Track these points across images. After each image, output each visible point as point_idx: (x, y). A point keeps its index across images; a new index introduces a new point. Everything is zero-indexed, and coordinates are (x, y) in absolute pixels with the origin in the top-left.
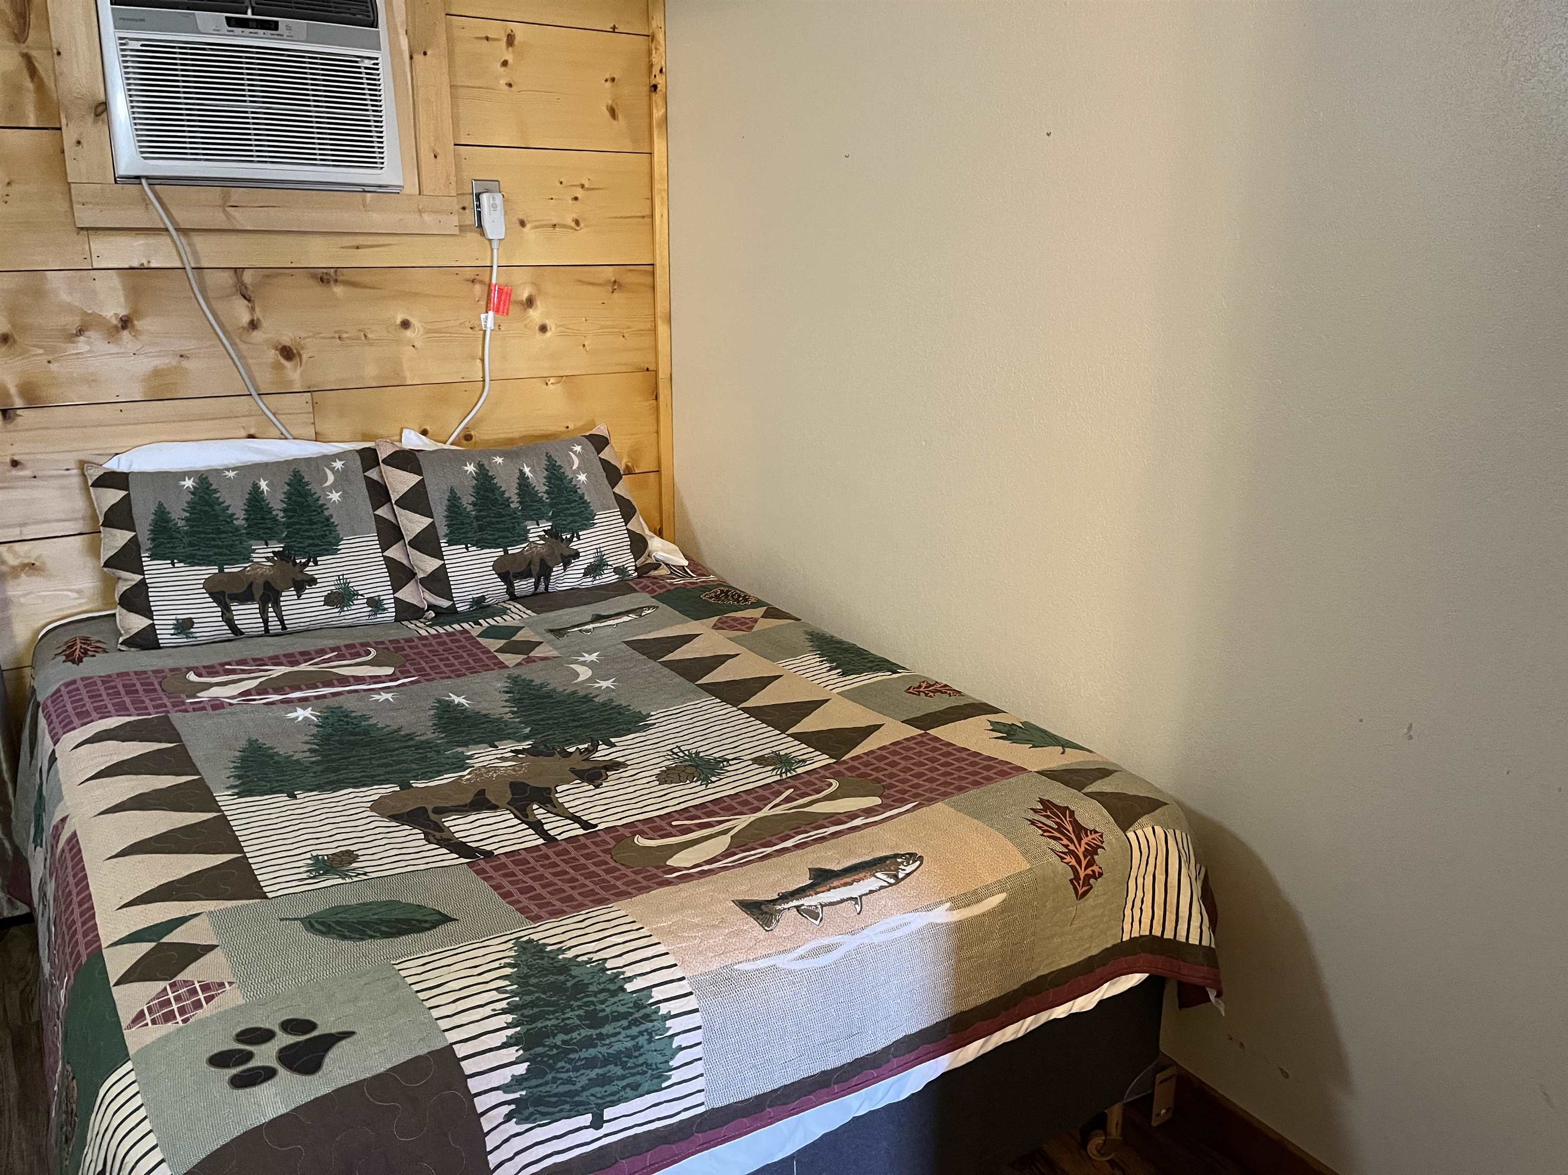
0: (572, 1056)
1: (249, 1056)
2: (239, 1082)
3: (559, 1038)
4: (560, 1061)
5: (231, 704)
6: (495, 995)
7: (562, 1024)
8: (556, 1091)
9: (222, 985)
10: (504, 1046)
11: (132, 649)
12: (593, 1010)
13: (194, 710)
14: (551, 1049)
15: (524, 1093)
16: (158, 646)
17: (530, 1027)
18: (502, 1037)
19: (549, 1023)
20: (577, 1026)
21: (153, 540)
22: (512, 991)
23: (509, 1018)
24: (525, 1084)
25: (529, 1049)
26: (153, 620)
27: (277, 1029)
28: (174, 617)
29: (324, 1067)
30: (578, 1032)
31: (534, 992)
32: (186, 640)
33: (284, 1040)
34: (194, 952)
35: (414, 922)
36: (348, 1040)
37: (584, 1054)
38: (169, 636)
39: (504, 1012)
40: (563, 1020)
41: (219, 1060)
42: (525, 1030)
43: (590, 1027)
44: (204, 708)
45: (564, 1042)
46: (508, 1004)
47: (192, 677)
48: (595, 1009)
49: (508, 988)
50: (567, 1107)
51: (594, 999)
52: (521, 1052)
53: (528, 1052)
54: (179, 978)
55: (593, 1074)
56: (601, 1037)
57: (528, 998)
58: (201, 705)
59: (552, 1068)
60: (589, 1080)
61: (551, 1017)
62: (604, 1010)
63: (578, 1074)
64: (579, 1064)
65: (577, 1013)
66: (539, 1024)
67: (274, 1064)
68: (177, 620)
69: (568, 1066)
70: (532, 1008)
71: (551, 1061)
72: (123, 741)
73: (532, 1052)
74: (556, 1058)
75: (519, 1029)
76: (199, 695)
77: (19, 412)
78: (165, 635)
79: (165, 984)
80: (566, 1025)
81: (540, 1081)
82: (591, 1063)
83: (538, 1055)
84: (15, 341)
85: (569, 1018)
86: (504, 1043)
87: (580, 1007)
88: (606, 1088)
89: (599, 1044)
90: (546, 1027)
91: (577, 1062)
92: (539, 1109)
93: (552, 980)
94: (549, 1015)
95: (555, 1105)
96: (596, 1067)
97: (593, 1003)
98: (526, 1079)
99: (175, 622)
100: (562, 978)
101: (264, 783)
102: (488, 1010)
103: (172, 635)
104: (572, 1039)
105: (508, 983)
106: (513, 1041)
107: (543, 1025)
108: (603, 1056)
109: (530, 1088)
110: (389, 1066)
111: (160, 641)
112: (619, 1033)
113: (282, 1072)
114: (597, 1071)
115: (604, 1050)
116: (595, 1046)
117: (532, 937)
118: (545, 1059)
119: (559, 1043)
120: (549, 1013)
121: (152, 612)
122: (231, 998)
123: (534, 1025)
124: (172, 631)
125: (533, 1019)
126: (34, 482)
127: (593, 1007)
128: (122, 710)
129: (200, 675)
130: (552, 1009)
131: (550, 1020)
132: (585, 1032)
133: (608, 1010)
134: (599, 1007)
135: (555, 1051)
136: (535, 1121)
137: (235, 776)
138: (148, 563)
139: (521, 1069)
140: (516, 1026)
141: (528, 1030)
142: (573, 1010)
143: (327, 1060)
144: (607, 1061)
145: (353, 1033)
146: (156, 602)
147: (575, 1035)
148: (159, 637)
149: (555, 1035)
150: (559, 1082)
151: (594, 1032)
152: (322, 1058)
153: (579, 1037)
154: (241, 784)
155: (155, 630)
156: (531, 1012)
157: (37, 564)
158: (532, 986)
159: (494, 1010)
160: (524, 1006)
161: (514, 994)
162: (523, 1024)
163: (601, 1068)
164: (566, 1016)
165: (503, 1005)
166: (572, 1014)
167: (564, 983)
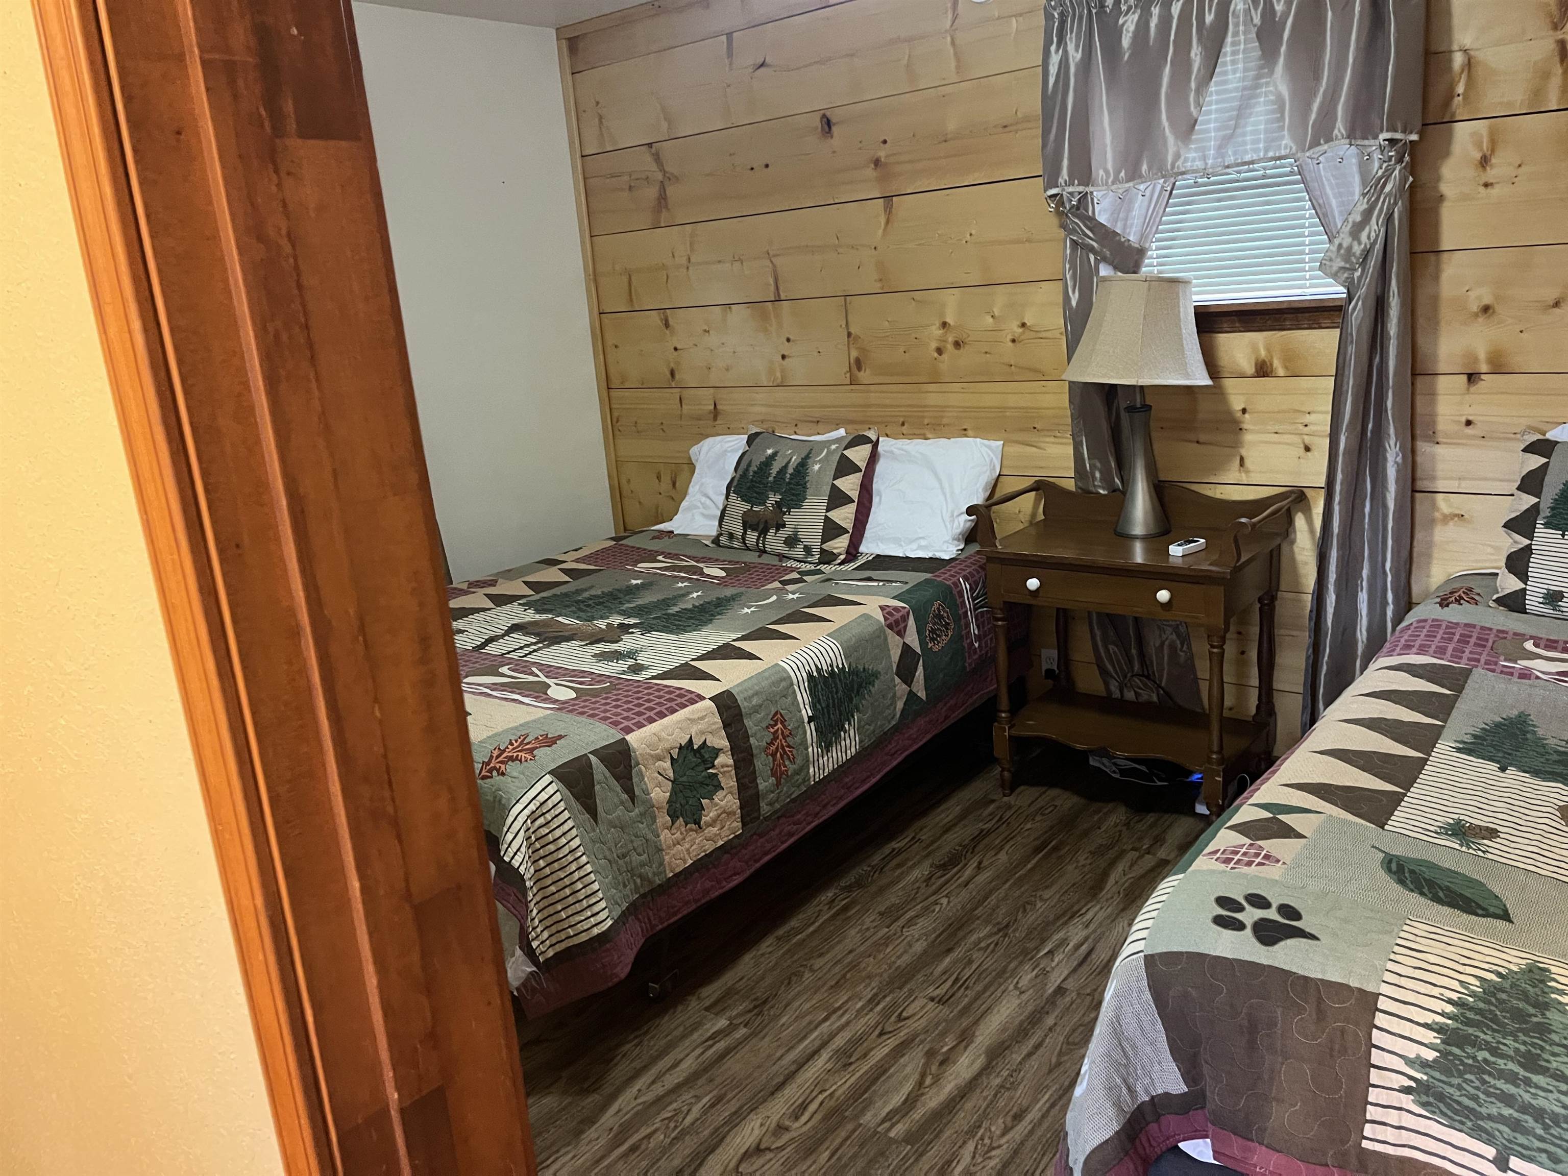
0: (1486, 1077)
1: (1241, 909)
2: (1219, 921)
3: (1482, 1055)
4: (1470, 1073)
5: (1538, 677)
6: (1456, 985)
7: (1494, 1045)
8: (1457, 1098)
9: (1278, 861)
10: (1426, 1026)
11: (1501, 608)
12: (1537, 1054)
13: (1502, 672)
14: (1468, 1058)
15: (1425, 1078)
16: (1524, 611)
17: (1460, 1026)
18: (1429, 1018)
19: (1482, 1036)
20: (1510, 1056)
21: (1552, 509)
22: (1473, 992)
23: (1449, 1008)
24: (1428, 1070)
25: (1448, 1044)
26: (1526, 584)
27: (1274, 906)
28: (1546, 586)
29: (1276, 947)
30: (1505, 1061)
31: (1492, 1004)
32: (1552, 612)
33: (1272, 914)
34: (1289, 832)
35: (1473, 904)
36: (1310, 941)
37: (1500, 1084)
38: (1537, 604)
39: (1450, 1001)
40: (1499, 1042)
41: (1222, 901)
42: (1454, 1027)
43: (1521, 1065)
44: (1512, 674)
45: (1485, 1061)
46: (1459, 998)
47: (1529, 645)
48: (1539, 1055)
49: (1471, 987)
50: (1469, 1124)
51: (1548, 1047)
52: (1438, 1041)
53: (1443, 1046)
54: (1260, 843)
55: (1507, 1112)
56: (1528, 1082)
57: (1481, 1005)
58: (1511, 670)
59: (1461, 1074)
60: (1500, 1114)
61: (1489, 1032)
62: (1548, 1061)
63: (1489, 1100)
64: (1492, 1090)
65: (1517, 1045)
66: (1471, 1030)
67: (1249, 923)
68: (1548, 590)
69: (1477, 1084)
70: (1476, 1014)
71: (1461, 1067)
72: (1414, 676)
73: (1448, 1048)
74: (1469, 1069)
75: (1450, 1022)
76: (1519, 662)
77: (1483, 377)
78: (1533, 602)
79: (1248, 841)
80: (1499, 1048)
81: (1444, 1078)
82: (1507, 1099)
83: (1450, 1053)
84: (1494, 312)
85: (1505, 1044)
86: (1427, 1024)
87: (1524, 1043)
88: (1518, 1135)
89: (1522, 1087)
90: (1477, 1037)
91: (1490, 1087)
92: (1439, 1104)
93: (1521, 1006)
94: (1488, 1029)
95: (1456, 1112)
96: (1512, 1107)
97: (1542, 1049)
98: (1430, 1067)
99: (1545, 591)
100: (1532, 1010)
101: (1492, 750)
102: (1436, 991)
103: (1540, 603)
104: (1494, 1063)
105: (1478, 984)
106: (1435, 1026)
107: (1476, 1033)
108: (1523, 1101)
109: (1433, 1077)
110: (1320, 976)
111: (1527, 607)
112: (1551, 1092)
113: (1248, 931)
114: (1511, 1111)
115: (1527, 1097)
116: (1518, 1086)
117: (1551, 968)
118: (1457, 1062)
119: (1480, 1058)
120: (1489, 1027)
121: (1528, 577)
122: (1273, 872)
123: (1465, 1028)
124: (1541, 600)
125: (1469, 1023)
126: (1482, 442)
127: (1539, 1052)
128: (1440, 652)
129: (1536, 645)
130: (1495, 1027)
131: (1486, 1034)
132: (1511, 1066)
133: (1554, 1065)
134: (1546, 1056)
135: (1470, 1061)
136: (1433, 1113)
137: (1473, 735)
138: (1540, 530)
139: (1430, 1055)
140: (1449, 1018)
141: (1458, 1028)
142: (1515, 1041)
143: (1282, 944)
144: (1525, 1108)
145: (1316, 938)
146: (1534, 569)
147: (1501, 1062)
148: (1527, 602)
149: (1481, 1049)
150: (1464, 1092)
151: (1522, 1072)
152: (1281, 940)
153: (1503, 1067)
154: (1471, 743)
155: (1526, 594)
156: (1472, 1016)
157: (1466, 516)
158: (1497, 999)
159: (1442, 995)
160: (1471, 1009)
161: (1473, 994)
162: (1457, 1021)
163: (1517, 1111)
164: (1505, 1041)
165: (1455, 996)
166: (1512, 1043)
167: (1531, 1016)
